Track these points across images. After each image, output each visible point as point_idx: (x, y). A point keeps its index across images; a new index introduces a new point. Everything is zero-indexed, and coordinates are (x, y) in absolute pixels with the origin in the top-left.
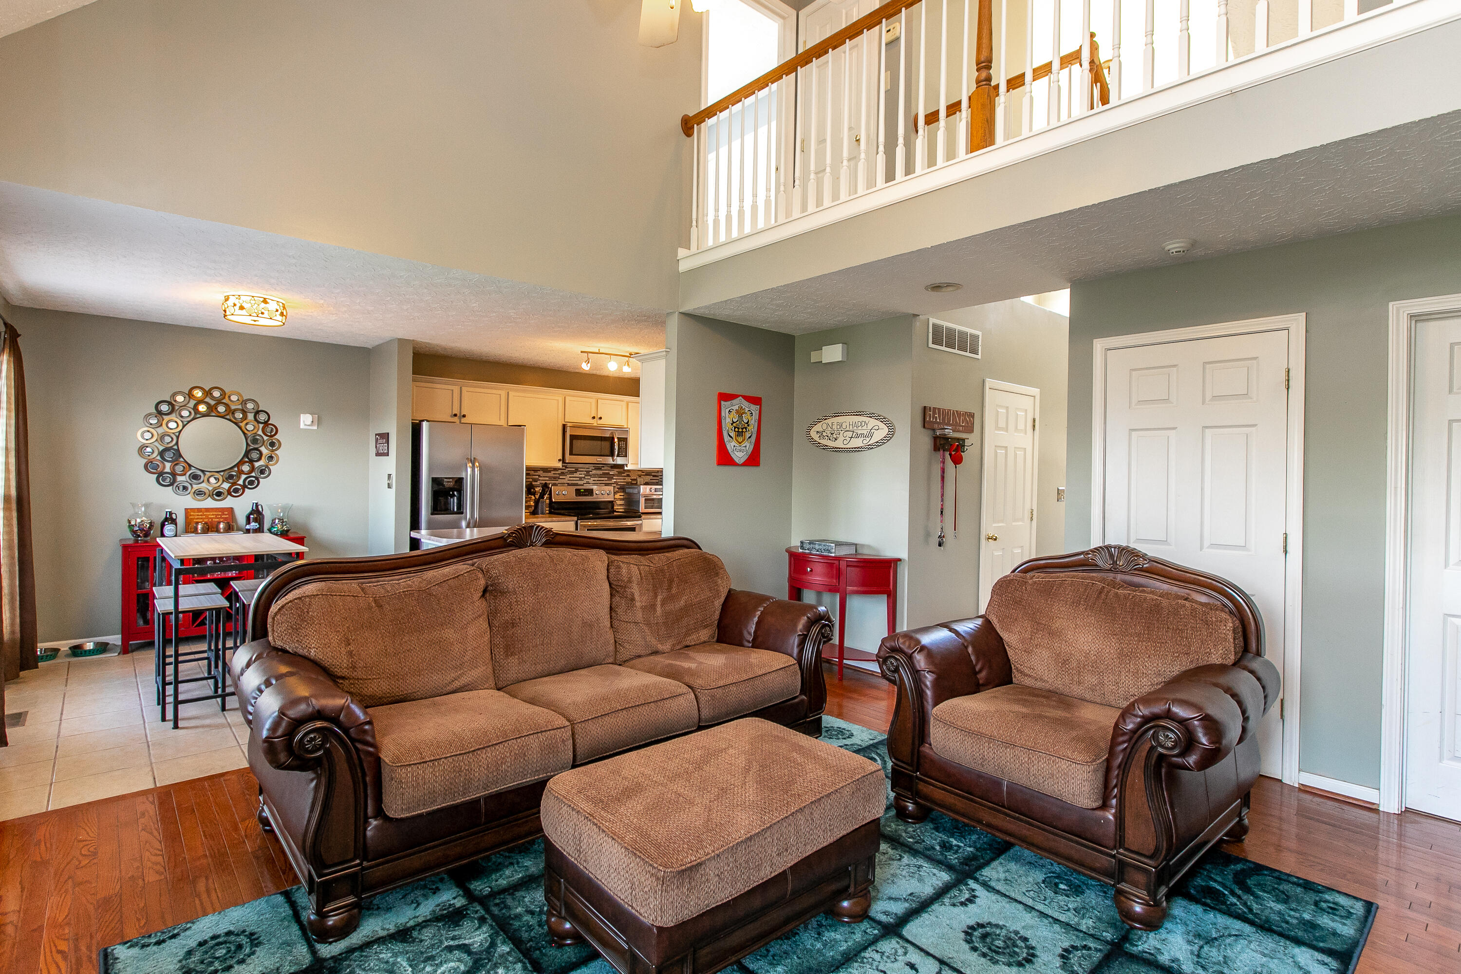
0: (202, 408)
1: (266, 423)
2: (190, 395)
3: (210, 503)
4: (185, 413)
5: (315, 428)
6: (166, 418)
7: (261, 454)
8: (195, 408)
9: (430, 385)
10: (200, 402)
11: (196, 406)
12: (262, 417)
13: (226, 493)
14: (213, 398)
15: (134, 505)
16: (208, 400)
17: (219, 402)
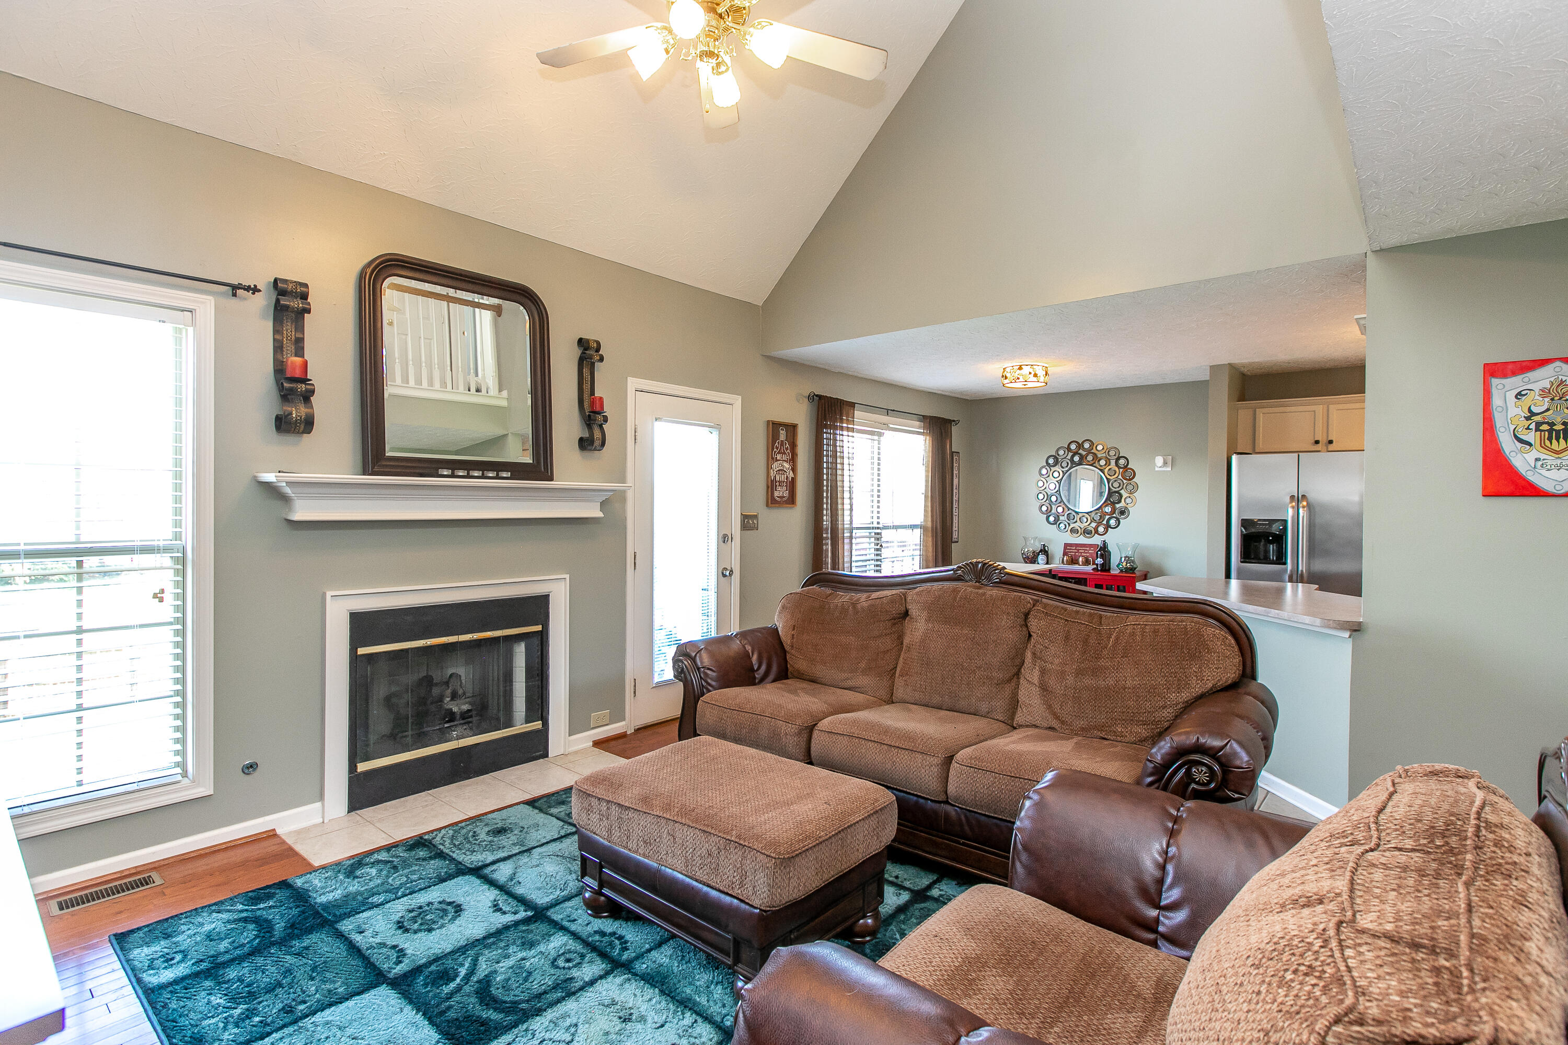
0: (1076, 459)
1: (1126, 467)
2: (1069, 449)
3: (1082, 540)
4: (1064, 464)
5: (1169, 469)
6: (1053, 469)
7: (1121, 496)
8: (1072, 460)
9: (1282, 409)
10: (1075, 453)
11: (1073, 457)
12: (1122, 462)
13: (1093, 532)
14: (1084, 449)
15: (1025, 539)
16: (1081, 451)
17: (1089, 451)
